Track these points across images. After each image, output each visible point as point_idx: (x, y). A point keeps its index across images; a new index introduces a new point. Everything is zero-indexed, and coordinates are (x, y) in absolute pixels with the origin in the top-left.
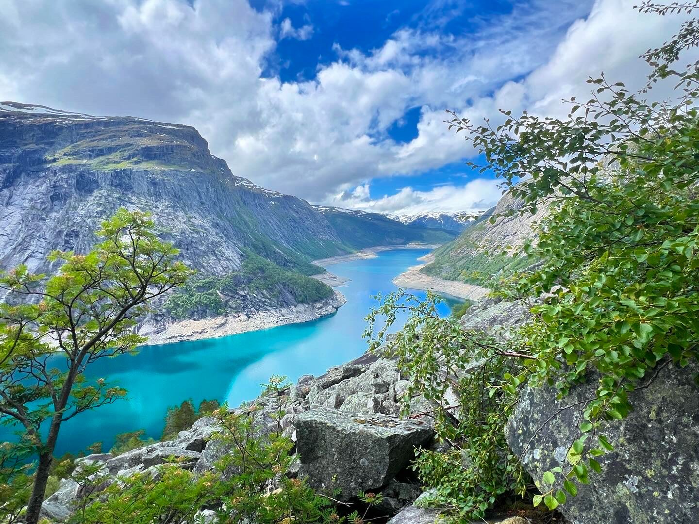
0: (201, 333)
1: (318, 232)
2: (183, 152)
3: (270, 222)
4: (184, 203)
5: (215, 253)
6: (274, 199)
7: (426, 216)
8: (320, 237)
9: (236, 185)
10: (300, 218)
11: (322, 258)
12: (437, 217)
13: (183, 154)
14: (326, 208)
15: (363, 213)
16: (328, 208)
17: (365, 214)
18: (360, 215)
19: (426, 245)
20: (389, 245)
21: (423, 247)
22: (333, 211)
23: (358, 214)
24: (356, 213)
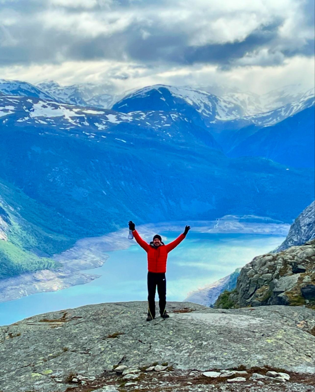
14: (7, 107)
15: (112, 118)
16: (12, 108)
17: (118, 122)
18: (101, 127)
19: (268, 222)
20: (168, 220)
21: (259, 231)
22: (19, 121)
23: (97, 124)
24: (92, 119)
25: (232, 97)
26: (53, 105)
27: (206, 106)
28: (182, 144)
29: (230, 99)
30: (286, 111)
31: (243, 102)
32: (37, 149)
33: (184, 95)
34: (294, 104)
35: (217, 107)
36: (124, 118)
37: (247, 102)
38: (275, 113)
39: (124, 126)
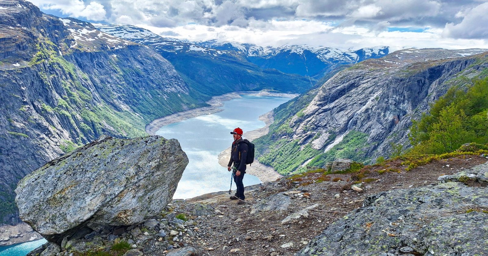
0: (17, 237)
1: (163, 85)
2: (7, 45)
3: (109, 82)
4: (6, 106)
5: (35, 157)
6: (117, 52)
7: (290, 51)
8: (165, 90)
9: (71, 47)
10: (144, 69)
11: (163, 117)
12: (301, 53)
13: (8, 48)
14: (180, 46)
15: (219, 52)
16: (182, 47)
17: (222, 54)
18: (215, 55)
19: (278, 92)
20: (242, 91)
21: (275, 95)
22: (187, 51)
23: (214, 54)
24: (212, 52)
25: (254, 47)
26: (197, 46)
27: (245, 51)
28: (245, 63)
29: (253, 49)
30: (274, 54)
31: (258, 50)
32: (194, 62)
33: (237, 46)
34: (276, 51)
35: (249, 51)
36: (223, 52)
37: (259, 50)
38: (270, 54)
39: (224, 55)
